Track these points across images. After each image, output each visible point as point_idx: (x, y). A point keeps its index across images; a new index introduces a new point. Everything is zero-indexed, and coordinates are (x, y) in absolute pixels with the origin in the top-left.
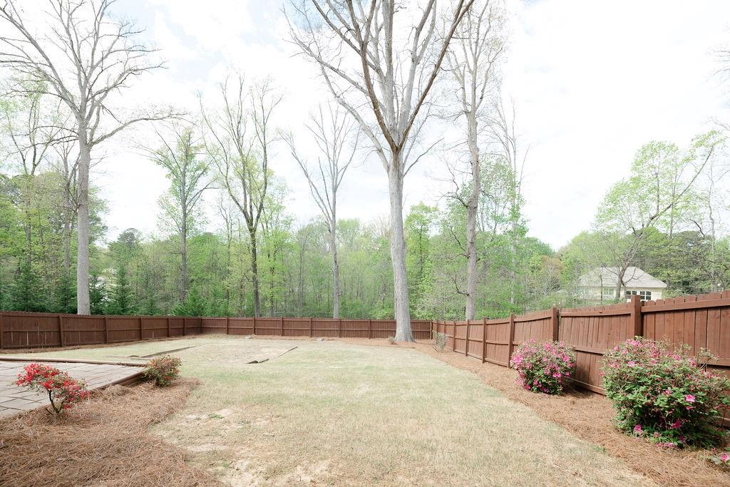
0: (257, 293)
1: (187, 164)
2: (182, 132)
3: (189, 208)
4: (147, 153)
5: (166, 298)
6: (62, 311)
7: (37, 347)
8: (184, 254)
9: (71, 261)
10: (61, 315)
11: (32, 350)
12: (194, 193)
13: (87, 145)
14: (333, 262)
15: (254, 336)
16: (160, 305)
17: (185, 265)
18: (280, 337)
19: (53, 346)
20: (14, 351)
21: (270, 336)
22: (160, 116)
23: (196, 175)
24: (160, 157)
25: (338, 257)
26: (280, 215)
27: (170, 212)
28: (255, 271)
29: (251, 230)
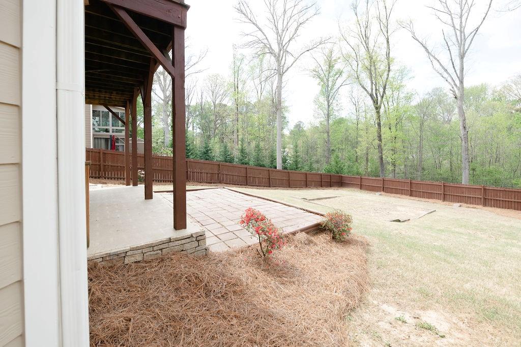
0: (381, 158)
1: (330, 73)
2: (327, 51)
3: (331, 101)
4: (308, 72)
5: (317, 162)
6: (271, 167)
7: (260, 186)
8: (328, 133)
9: (274, 141)
10: (270, 169)
11: (259, 187)
12: (333, 91)
13: (281, 75)
14: (461, 128)
15: (383, 193)
16: (315, 166)
17: (329, 140)
18: (408, 197)
19: (267, 187)
20: (252, 187)
21: (398, 195)
22: (315, 46)
23: (335, 78)
24: (314, 73)
25: (467, 121)
26: (400, 93)
27: (320, 107)
28: (380, 140)
29: (377, 108)
